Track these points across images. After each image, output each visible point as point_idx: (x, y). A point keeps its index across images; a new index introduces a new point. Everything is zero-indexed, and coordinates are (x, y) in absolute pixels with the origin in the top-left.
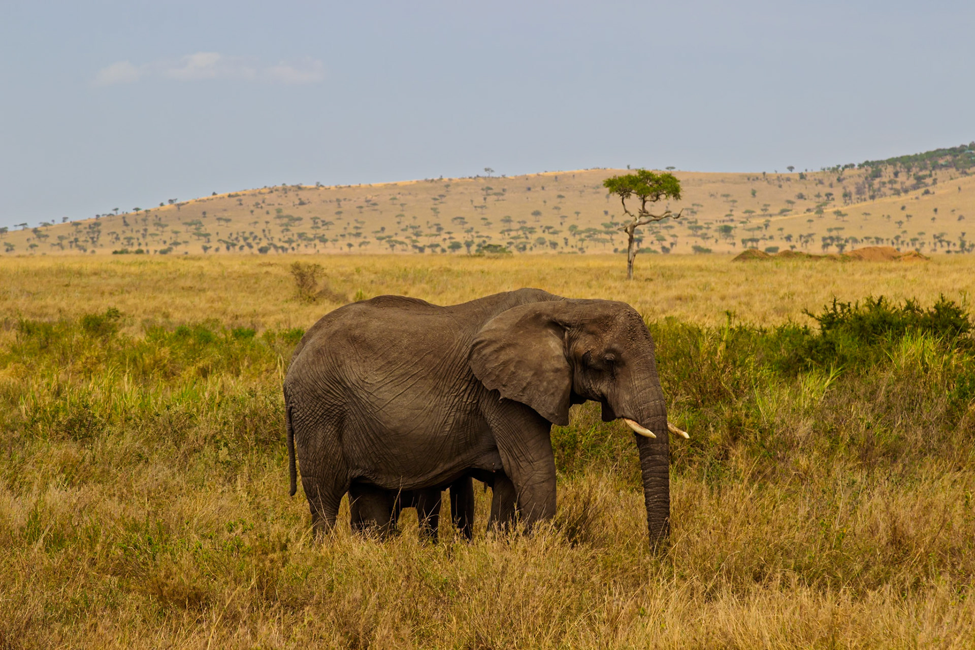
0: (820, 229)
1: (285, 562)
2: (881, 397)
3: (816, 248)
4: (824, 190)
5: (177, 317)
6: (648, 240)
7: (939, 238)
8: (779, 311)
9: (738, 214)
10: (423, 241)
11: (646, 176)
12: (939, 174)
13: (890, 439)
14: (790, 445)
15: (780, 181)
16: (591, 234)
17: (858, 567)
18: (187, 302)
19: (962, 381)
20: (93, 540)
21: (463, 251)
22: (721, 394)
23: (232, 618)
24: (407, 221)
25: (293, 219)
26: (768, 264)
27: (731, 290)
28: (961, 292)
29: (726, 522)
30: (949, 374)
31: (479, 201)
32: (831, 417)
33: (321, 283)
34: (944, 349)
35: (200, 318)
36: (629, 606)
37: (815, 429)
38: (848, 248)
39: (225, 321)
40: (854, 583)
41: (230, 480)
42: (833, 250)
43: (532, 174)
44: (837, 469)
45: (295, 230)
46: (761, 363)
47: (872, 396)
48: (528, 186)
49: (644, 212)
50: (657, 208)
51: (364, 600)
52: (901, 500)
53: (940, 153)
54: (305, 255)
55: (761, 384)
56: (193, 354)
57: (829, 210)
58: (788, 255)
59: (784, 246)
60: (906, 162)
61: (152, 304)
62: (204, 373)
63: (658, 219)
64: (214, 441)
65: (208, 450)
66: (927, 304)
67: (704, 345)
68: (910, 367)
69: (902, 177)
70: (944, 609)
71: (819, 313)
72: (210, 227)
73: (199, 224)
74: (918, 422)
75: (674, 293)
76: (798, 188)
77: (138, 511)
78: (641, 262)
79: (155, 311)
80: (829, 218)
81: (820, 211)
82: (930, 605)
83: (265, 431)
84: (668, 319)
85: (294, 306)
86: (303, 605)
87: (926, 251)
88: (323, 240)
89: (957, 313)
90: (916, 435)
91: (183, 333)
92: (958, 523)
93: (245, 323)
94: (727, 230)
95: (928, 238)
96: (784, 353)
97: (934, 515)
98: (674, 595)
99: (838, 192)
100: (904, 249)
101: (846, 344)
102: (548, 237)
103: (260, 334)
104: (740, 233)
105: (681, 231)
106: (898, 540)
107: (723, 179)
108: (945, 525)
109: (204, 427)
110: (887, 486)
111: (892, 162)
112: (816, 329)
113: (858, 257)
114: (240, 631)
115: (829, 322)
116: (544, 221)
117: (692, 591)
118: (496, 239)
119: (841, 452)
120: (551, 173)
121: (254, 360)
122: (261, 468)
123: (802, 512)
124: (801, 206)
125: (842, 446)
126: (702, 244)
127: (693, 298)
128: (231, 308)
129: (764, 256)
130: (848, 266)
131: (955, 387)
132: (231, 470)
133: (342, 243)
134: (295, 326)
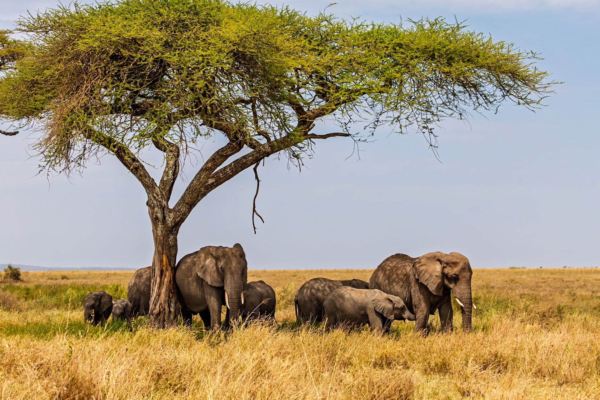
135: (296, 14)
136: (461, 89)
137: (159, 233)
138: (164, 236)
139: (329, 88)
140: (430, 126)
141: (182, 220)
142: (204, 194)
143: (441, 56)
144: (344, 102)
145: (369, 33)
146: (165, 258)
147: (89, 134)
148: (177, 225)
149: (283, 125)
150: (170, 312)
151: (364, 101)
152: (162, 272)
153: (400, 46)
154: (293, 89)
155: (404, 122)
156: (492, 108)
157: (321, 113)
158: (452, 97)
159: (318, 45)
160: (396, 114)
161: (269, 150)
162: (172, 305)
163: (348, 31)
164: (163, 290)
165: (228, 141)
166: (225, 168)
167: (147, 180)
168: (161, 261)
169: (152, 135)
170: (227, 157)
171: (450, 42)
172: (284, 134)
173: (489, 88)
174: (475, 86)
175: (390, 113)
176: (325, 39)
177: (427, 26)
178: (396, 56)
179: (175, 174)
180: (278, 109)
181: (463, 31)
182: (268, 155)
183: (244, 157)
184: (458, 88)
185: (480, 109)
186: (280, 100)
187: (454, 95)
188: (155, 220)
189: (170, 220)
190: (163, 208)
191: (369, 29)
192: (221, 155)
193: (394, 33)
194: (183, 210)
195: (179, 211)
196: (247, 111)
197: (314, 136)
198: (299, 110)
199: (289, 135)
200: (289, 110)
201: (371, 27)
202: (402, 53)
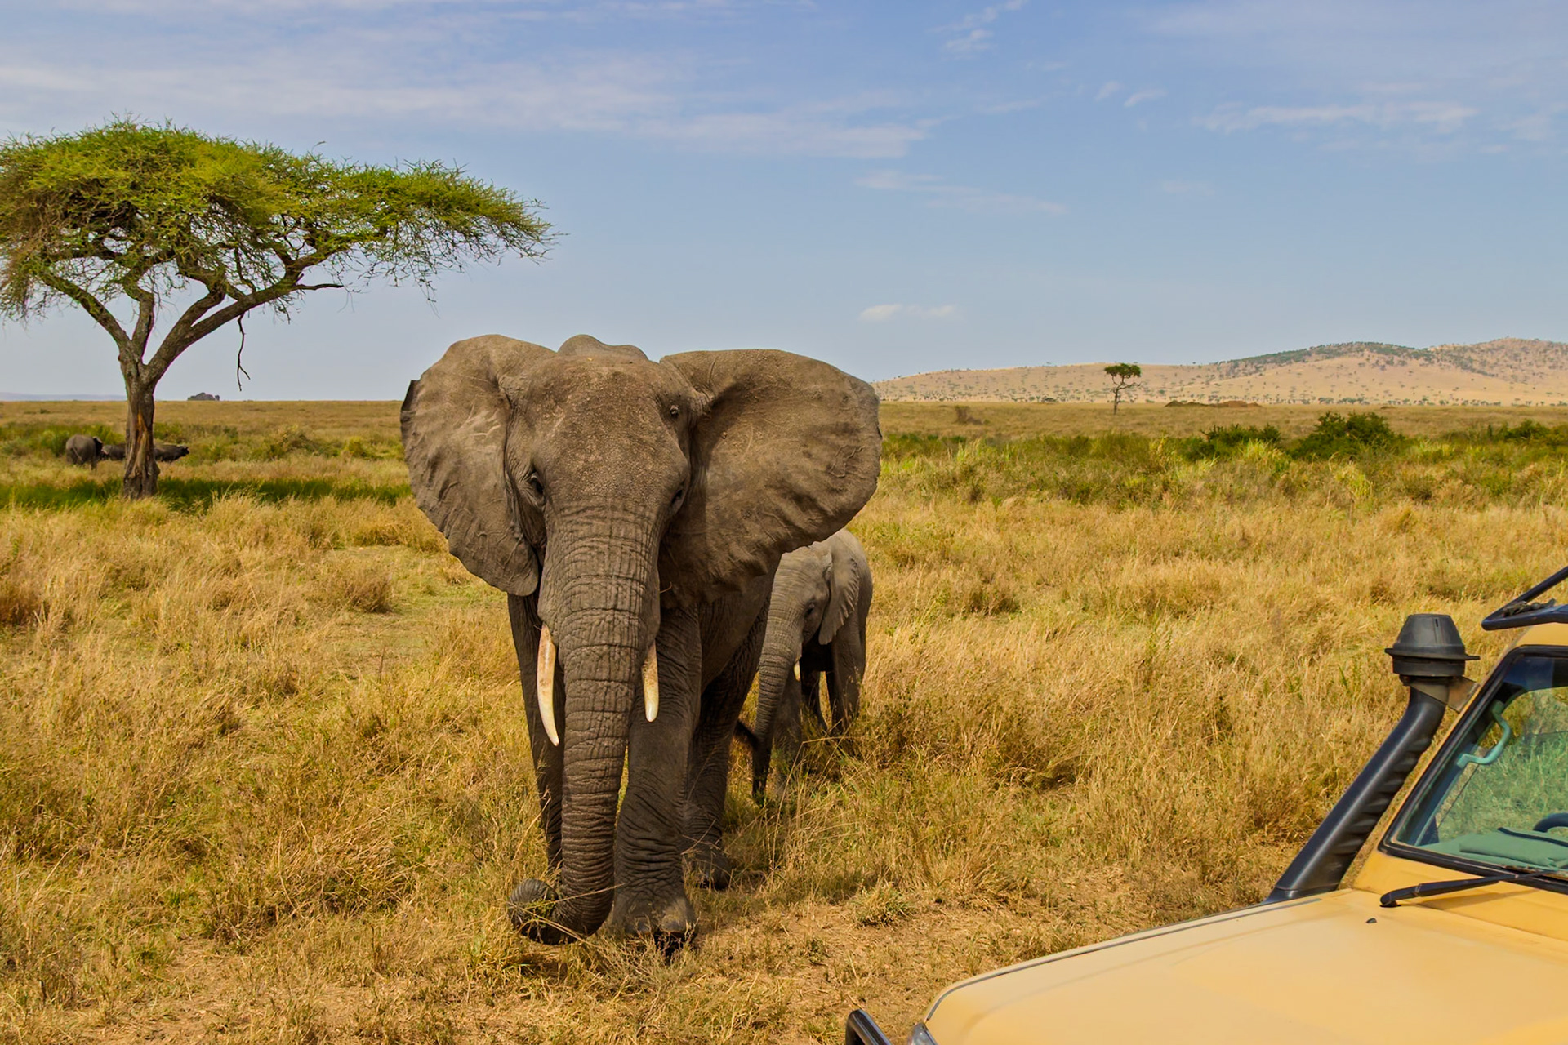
0: (1208, 392)
1: (953, 542)
2: (1238, 471)
3: (1205, 401)
4: (1210, 373)
5: (901, 430)
6: (1124, 397)
7: (1266, 397)
8: (1187, 431)
9: (1168, 384)
10: (1016, 396)
11: (1124, 366)
12: (1267, 366)
13: (1241, 491)
14: (1192, 493)
15: (1189, 369)
16: (1097, 393)
17: (1225, 551)
18: (905, 423)
19: (1277, 464)
20: (864, 530)
21: (1035, 401)
22: (1159, 469)
23: (930, 568)
24: (1009, 387)
25: (957, 385)
26: (1182, 408)
27: (1164, 420)
28: (1277, 422)
29: (1162, 528)
30: (1271, 461)
31: (1043, 377)
32: (1213, 480)
33: (969, 415)
34: (1269, 449)
35: (912, 430)
36: (1114, 566)
37: (1205, 486)
38: (1221, 401)
39: (924, 432)
40: (1224, 557)
41: (927, 505)
42: (1214, 402)
43: (1069, 365)
44: (1215, 505)
45: (956, 390)
46: (1178, 454)
47: (1233, 470)
48: (1067, 370)
49: (1123, 383)
50: (1128, 381)
51: (990, 561)
52: (1247, 520)
53: (1268, 356)
54: (961, 401)
55: (1179, 464)
56: (909, 447)
57: (1212, 383)
58: (1192, 404)
59: (1190, 400)
60: (1251, 360)
61: (891, 424)
62: (914, 456)
63: (1129, 387)
64: (920, 487)
65: (916, 491)
66: (1261, 427)
67: (1152, 445)
68: (1252, 457)
69: (1249, 367)
70: (1268, 571)
71: (1207, 432)
72: (916, 389)
73: (911, 387)
74: (1255, 483)
75: (1136, 421)
76: (1199, 373)
77: (886, 518)
78: (1120, 406)
79: (892, 427)
80: (1212, 388)
81: (1208, 383)
82: (1261, 569)
83: (943, 483)
84: (1134, 434)
85: (955, 426)
86: (961, 562)
87: (1259, 403)
88: (970, 395)
89: (1275, 432)
90: (1254, 490)
91: (905, 437)
92: (1275, 532)
93: (933, 433)
94: (1162, 392)
95: (1261, 397)
96: (1189, 450)
97: (1264, 528)
98: (1137, 561)
99: (1217, 375)
100: (1248, 402)
101: (1219, 445)
102: (1076, 395)
103: (940, 438)
104: (1168, 394)
105: (1140, 392)
106: (1245, 539)
107: (1162, 368)
108: (1269, 532)
109: (914, 480)
110: (1240, 513)
111: (1244, 360)
112: (1205, 439)
113: (1226, 405)
114: (933, 573)
115: (1212, 436)
116: (1075, 386)
117: (1145, 560)
118: (1051, 395)
119: (1218, 495)
120: (1079, 364)
121: (937, 450)
122: (940, 499)
123: (1199, 524)
124: (1199, 381)
125: (1218, 494)
126: (1150, 399)
127: (1145, 424)
128: (927, 426)
129: (1180, 404)
130: (1222, 410)
131: (1274, 467)
132: (927, 499)
133: (979, 397)
134: (957, 434)
135: (281, 153)
136: (463, 239)
137: (134, 391)
138: (138, 394)
139: (318, 236)
140: (428, 279)
141: (159, 377)
142: (183, 349)
143: (438, 205)
144: (334, 252)
145: (363, 176)
146: (140, 418)
147: (51, 281)
148: (152, 383)
149: (267, 276)
150: (147, 476)
151: (357, 248)
152: (137, 434)
153: (395, 191)
154: (277, 236)
155: (399, 274)
156: (494, 259)
157: (311, 261)
158: (451, 247)
159: (306, 188)
160: (391, 265)
161: (254, 302)
162: (150, 468)
163: (338, 173)
164: (140, 452)
165: (207, 292)
166: (205, 321)
167: (118, 332)
168: (137, 421)
169: (125, 281)
170: (206, 309)
171: (449, 188)
172: (269, 285)
173: (490, 238)
174: (476, 235)
175: (385, 264)
176: (314, 181)
177: (424, 170)
178: (392, 202)
179: (150, 325)
180: (262, 258)
181: (462, 177)
182: (253, 306)
183: (226, 309)
184: (458, 237)
185: (482, 261)
186: (264, 247)
187: (454, 244)
188: (128, 377)
189: (144, 377)
190: (138, 364)
191: (362, 171)
192: (199, 308)
193: (388, 176)
194: (160, 365)
195: (155, 367)
196: (228, 257)
197: (302, 287)
198: (286, 259)
199: (274, 286)
200: (274, 260)
201: (363, 169)
202: (398, 199)
